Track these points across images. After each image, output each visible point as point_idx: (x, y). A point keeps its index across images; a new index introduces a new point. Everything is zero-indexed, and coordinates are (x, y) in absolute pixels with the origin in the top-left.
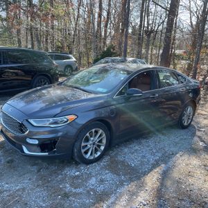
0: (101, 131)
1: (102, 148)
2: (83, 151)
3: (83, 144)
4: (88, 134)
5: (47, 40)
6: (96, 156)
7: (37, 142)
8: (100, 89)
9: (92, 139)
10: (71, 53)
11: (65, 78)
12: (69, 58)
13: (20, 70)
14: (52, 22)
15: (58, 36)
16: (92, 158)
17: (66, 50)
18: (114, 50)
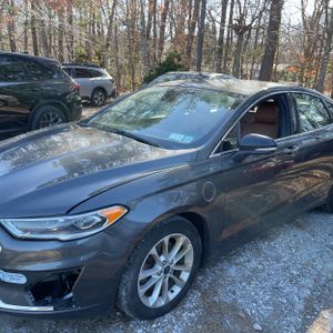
0: (182, 239)
1: (185, 276)
2: (142, 291)
3: (142, 276)
4: (153, 251)
5: (60, 42)
6: (172, 296)
7: (23, 280)
8: (176, 137)
9: (162, 258)
10: (102, 66)
11: (94, 111)
12: (100, 74)
13: (13, 94)
14: (69, 10)
15: (81, 36)
16: (163, 303)
17: (95, 60)
18: (179, 60)
